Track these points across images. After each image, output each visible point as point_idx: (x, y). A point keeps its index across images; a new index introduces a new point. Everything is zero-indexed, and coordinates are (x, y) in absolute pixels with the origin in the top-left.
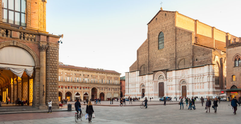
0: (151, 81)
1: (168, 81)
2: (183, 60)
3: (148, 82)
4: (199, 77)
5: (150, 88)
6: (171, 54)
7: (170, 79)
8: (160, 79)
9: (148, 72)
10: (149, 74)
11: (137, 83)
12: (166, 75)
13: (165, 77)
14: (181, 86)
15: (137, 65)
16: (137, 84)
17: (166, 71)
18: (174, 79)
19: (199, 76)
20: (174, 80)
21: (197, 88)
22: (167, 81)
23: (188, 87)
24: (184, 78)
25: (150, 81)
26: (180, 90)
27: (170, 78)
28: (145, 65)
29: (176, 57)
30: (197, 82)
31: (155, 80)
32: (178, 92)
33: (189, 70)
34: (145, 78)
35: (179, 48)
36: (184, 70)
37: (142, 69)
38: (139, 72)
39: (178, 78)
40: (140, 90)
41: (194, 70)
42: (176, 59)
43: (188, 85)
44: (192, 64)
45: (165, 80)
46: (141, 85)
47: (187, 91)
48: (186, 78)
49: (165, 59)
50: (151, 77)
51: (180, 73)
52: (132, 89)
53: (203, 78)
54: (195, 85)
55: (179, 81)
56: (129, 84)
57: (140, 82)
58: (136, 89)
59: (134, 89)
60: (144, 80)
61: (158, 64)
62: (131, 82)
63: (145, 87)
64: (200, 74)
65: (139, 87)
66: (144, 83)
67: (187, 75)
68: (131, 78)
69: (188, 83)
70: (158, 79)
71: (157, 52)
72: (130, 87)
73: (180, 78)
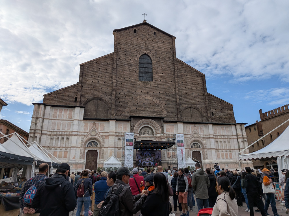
2: (190, 109)
4: (223, 140)
6: (167, 95)
7: (170, 137)
8: (142, 133)
9: (115, 115)
11: (77, 135)
12: (163, 128)
14: (191, 152)
16: (73, 137)
17: (164, 121)
21: (221, 157)
23: (207, 154)
24: (198, 139)
28: (100, 99)
35: (182, 89)
36: (197, 125)
39: (187, 136)
40: (84, 154)
41: (213, 128)
45: (163, 138)
46: (86, 142)
47: (204, 160)
48: (202, 139)
49: (155, 99)
50: (123, 127)
51: (190, 129)
52: (53, 149)
53: (229, 142)
54: (218, 151)
55: (189, 142)
56: (45, 134)
57: (87, 133)
58: (66, 150)
59: (61, 151)
60: (99, 131)
61: (139, 105)
62: (52, 130)
63: (99, 146)
64: (223, 136)
65: (80, 146)
66: (99, 138)
67: (203, 135)
68: (51, 120)
69: (206, 147)
70: (138, 134)
71: (136, 84)
72: (45, 144)
73: (190, 137)
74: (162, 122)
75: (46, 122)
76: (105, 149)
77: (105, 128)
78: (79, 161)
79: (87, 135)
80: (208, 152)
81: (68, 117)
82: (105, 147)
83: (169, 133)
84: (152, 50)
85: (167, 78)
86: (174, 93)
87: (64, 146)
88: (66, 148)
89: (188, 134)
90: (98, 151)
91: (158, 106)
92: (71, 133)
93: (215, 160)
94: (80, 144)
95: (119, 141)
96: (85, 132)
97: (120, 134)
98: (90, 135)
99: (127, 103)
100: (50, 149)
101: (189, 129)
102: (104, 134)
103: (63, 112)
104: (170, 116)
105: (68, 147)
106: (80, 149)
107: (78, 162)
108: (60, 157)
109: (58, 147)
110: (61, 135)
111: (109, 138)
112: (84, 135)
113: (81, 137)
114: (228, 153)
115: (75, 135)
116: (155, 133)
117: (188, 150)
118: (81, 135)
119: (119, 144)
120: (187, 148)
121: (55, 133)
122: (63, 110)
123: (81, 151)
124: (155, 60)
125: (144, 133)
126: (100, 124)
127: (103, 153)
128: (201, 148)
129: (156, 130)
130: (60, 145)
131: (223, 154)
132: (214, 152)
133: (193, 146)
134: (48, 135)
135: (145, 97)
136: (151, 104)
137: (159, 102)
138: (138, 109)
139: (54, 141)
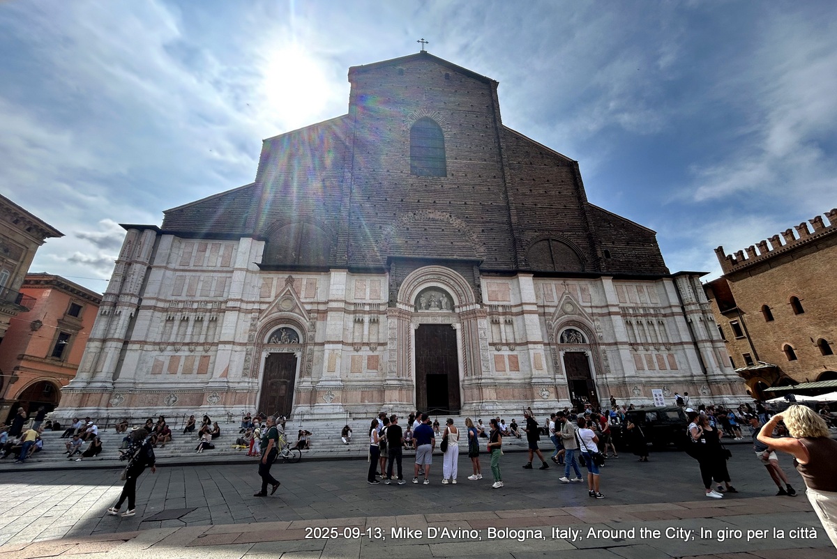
0: (367, 308)
2: (546, 243)
3: (346, 311)
4: (644, 320)
5: (351, 348)
6: (485, 209)
7: (498, 314)
8: (423, 305)
11: (239, 310)
12: (477, 287)
14: (562, 354)
16: (228, 316)
17: (480, 272)
18: (530, 312)
20: (533, 320)
21: (646, 367)
23: (606, 359)
24: (575, 317)
25: (354, 308)
27: (500, 310)
28: (310, 220)
34: (312, 285)
35: (524, 194)
36: (571, 282)
37: (283, 241)
38: (261, 245)
39: (547, 310)
40: (256, 362)
43: (605, 351)
45: (480, 314)
46: (266, 328)
47: (598, 376)
48: (587, 319)
49: (454, 218)
50: (368, 290)
51: (554, 290)
52: (169, 348)
53: (661, 324)
54: (636, 350)
55: (553, 326)
56: (149, 308)
57: (267, 305)
58: (206, 351)
59: (192, 354)
60: (302, 300)
61: (411, 233)
62: (173, 298)
63: (301, 341)
64: (644, 308)
65: (246, 341)
66: (302, 318)
67: (591, 307)
68: (175, 270)
69: (601, 338)
70: (411, 306)
71: (405, 183)
72: (147, 335)
73: (554, 314)
74: (477, 273)
75: (156, 275)
76: (316, 348)
77: (318, 291)
78: (239, 383)
79: (267, 309)
80: (607, 352)
81: (219, 265)
82: (316, 341)
83: (496, 303)
85: (482, 168)
86: (502, 204)
87: (202, 340)
88: (207, 347)
89: (548, 304)
90: (298, 355)
91: (464, 234)
92: (223, 306)
93: (633, 373)
94: (247, 336)
95: (357, 326)
96: (261, 303)
97: (359, 308)
98: (275, 310)
99: (381, 227)
100: (161, 350)
101: (549, 292)
102: (315, 307)
103: (208, 251)
104: (496, 259)
105: (213, 344)
106: (245, 349)
107: (236, 385)
108: (187, 371)
109: (185, 344)
110: (196, 310)
111: (329, 318)
112: (260, 311)
113: (250, 316)
114: (665, 354)
115: (234, 309)
116: (457, 303)
117: (554, 349)
118: (251, 311)
119: (357, 334)
120: (549, 344)
121: (181, 306)
122: (209, 246)
123: (247, 354)
125: (428, 306)
126: (304, 282)
127: (310, 361)
128: (588, 342)
129: (459, 295)
130: (192, 338)
131: (651, 358)
132: (625, 352)
133: (566, 339)
134: (159, 311)
135: (427, 212)
136: (443, 230)
137: (464, 226)
138: (409, 242)
139: (175, 328)
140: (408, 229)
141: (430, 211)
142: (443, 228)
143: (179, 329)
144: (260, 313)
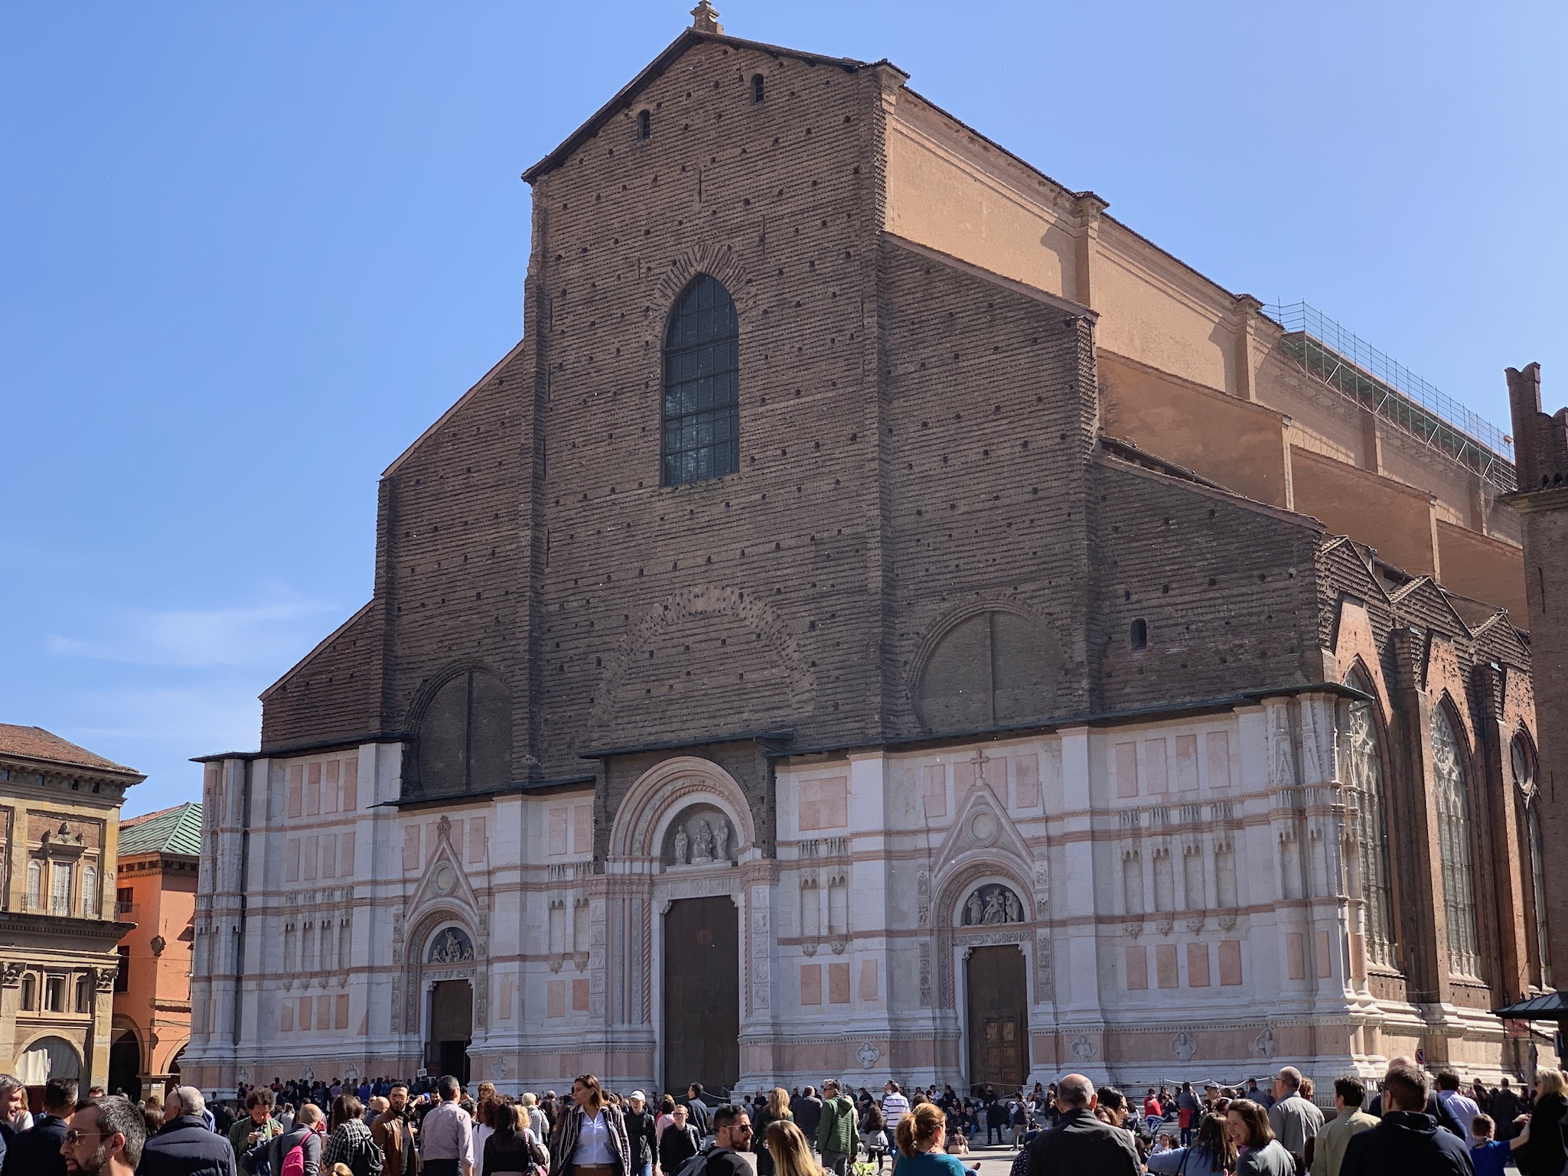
0: (570, 875)
1: (790, 880)
2: (980, 626)
3: (524, 887)
4: (1178, 844)
5: (545, 966)
6: (825, 554)
7: (816, 863)
8: (679, 851)
9: (529, 760)
10: (536, 788)
12: (766, 807)
13: (746, 832)
15: (377, 662)
16: (361, 916)
17: (773, 763)
18: (867, 856)
19: (1180, 829)
20: (868, 877)
21: (1153, 980)
22: (774, 880)
23: (1047, 963)
24: (990, 856)
25: (545, 877)
26: (945, 999)
27: (823, 851)
28: (477, 667)
29: (890, 584)
30: (1149, 908)
31: (616, 868)
32: (923, 1020)
33: (1057, 754)
34: (481, 832)
35: (926, 478)
36: (994, 750)
37: (446, 724)
38: (395, 752)
40: (412, 1002)
41: (1112, 753)
42: (889, 611)
43: (1048, 943)
44: (1085, 684)
45: (755, 874)
46: (420, 932)
49: (747, 599)
50: (571, 830)
52: (296, 983)
53: (1225, 850)
54: (1134, 936)
56: (259, 911)
57: (415, 885)
58: (343, 986)
59: (325, 992)
61: (659, 666)
62: (289, 887)
63: (474, 957)
64: (1183, 806)
65: (390, 963)
66: (468, 908)
70: (651, 860)
71: (647, 518)
72: (262, 963)
73: (941, 849)
74: (762, 768)
75: (257, 847)
77: (489, 845)
78: (386, 1044)
79: (414, 895)
80: (1054, 945)
81: (341, 808)
82: (490, 955)
83: (815, 835)
84: (739, 228)
85: (824, 417)
87: (335, 966)
88: (343, 978)
90: (473, 983)
91: (769, 646)
92: (350, 897)
94: (391, 953)
95: (555, 916)
96: (405, 881)
97: (555, 877)
98: (427, 894)
99: (599, 661)
100: (287, 988)
101: (937, 790)
102: (484, 882)
103: (323, 778)
105: (346, 973)
106: (390, 980)
107: (385, 1047)
108: (323, 1025)
109: (313, 975)
110: (320, 908)
111: (497, 907)
112: (405, 899)
113: (391, 912)
114: (1213, 938)
115: (362, 902)
117: (924, 946)
118: (388, 902)
120: (916, 933)
121: (300, 901)
122: (324, 769)
123: (394, 988)
124: (750, 303)
127: (486, 996)
130: (321, 962)
132: (1084, 944)
134: (273, 915)
135: (691, 596)
136: (724, 642)
137: (770, 619)
138: (653, 692)
139: (299, 944)
140: (652, 653)
141: (697, 590)
142: (724, 635)
143: (304, 943)
144: (405, 903)
